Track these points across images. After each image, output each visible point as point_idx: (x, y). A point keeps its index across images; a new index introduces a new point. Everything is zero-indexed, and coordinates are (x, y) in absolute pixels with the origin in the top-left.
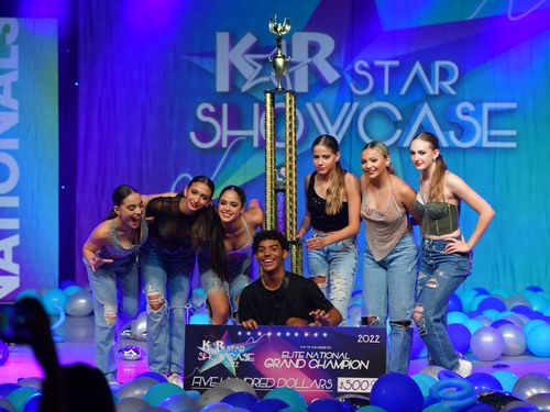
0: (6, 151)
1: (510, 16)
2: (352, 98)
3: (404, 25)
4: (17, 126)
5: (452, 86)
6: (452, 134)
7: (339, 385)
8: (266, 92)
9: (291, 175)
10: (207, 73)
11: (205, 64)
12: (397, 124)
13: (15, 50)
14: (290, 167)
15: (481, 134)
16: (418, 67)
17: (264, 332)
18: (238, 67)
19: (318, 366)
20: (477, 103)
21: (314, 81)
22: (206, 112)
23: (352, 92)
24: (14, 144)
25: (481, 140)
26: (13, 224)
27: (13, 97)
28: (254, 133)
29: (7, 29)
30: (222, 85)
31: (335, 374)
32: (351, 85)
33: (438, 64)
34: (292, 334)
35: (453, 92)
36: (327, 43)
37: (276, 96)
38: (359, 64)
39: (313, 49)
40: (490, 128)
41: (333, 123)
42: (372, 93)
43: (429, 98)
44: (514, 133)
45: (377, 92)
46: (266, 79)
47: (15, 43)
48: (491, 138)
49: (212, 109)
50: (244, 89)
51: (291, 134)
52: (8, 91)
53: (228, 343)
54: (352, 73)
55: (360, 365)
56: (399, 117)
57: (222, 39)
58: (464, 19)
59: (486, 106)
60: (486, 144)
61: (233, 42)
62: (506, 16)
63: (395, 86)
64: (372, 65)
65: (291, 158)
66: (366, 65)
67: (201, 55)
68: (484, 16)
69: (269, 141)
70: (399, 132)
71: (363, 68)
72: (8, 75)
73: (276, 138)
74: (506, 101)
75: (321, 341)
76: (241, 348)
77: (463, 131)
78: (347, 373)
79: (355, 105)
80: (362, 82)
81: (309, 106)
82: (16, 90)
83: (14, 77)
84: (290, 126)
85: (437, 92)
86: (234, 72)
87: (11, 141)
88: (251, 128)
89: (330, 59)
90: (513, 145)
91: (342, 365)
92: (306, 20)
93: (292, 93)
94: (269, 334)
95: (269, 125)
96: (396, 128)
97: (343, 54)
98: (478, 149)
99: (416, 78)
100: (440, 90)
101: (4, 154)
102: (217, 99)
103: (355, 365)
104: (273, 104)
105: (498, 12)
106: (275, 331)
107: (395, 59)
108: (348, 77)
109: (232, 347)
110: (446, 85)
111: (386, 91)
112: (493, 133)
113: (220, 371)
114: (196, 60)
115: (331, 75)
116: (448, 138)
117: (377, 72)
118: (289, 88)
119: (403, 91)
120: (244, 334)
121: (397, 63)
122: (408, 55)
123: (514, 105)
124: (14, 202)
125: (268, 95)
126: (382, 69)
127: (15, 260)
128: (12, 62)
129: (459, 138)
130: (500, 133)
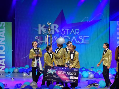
7: (71, 77)
17: (58, 68)
19: (67, 74)
31: (70, 76)
34: (63, 68)
53: (52, 69)
55: (74, 75)
75: (68, 70)
78: (72, 76)
91: (71, 74)
94: (59, 68)
103: (73, 74)
106: (60, 68)
113: (50, 74)
120: (55, 68)
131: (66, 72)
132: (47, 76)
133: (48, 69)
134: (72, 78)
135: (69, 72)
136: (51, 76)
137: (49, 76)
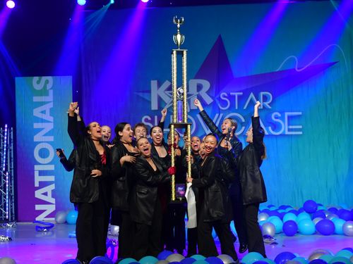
0: (47, 142)
1: (297, 70)
2: (220, 111)
3: (244, 74)
4: (53, 129)
5: (269, 104)
6: (270, 128)
10: (146, 100)
11: (145, 96)
12: (242, 124)
13: (51, 92)
15: (284, 128)
16: (252, 95)
18: (162, 97)
20: (282, 112)
22: (146, 120)
23: (219, 109)
24: (51, 139)
25: (284, 131)
26: (52, 178)
27: (50, 115)
29: (47, 82)
30: (154, 106)
32: (219, 105)
33: (262, 93)
35: (270, 107)
36: (206, 85)
38: (223, 94)
39: (199, 87)
40: (289, 125)
42: (229, 109)
44: (301, 127)
45: (232, 108)
47: (51, 89)
48: (289, 130)
49: (149, 119)
52: (48, 112)
54: (219, 99)
56: (243, 121)
57: (154, 84)
58: (274, 71)
59: (287, 114)
60: (287, 133)
61: (159, 85)
62: (295, 69)
63: (241, 105)
64: (229, 95)
66: (226, 95)
67: (143, 92)
68: (284, 69)
70: (243, 128)
71: (225, 97)
72: (48, 105)
74: (296, 111)
77: (276, 127)
79: (221, 115)
80: (224, 103)
81: (198, 116)
82: (52, 112)
83: (51, 105)
85: (262, 108)
86: (160, 100)
87: (50, 137)
89: (208, 92)
90: (301, 133)
92: (195, 73)
96: (242, 126)
97: (214, 90)
98: (283, 135)
99: (251, 100)
100: (264, 106)
101: (47, 144)
102: (152, 114)
105: (291, 67)
107: (240, 92)
108: (217, 101)
110: (266, 104)
111: (237, 108)
112: (291, 127)
114: (141, 95)
115: (209, 100)
116: (268, 130)
117: (231, 98)
119: (245, 108)
121: (241, 93)
122: (247, 89)
123: (300, 113)
124: (52, 168)
126: (234, 96)
127: (53, 197)
128: (50, 98)
129: (273, 130)
130: (294, 127)
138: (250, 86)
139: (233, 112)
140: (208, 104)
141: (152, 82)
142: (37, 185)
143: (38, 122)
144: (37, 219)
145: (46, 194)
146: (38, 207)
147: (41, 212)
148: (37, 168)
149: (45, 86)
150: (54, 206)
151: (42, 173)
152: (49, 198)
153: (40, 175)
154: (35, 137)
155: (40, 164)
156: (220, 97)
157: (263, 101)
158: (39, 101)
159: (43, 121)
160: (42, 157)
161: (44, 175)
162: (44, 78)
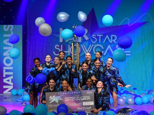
2: (92, 44)
5: (115, 41)
8: (72, 43)
9: (78, 62)
10: (58, 38)
11: (57, 36)
12: (102, 50)
14: (78, 60)
16: (107, 36)
21: (83, 40)
22: (57, 47)
23: (92, 42)
26: (11, 73)
28: (69, 52)
29: (10, 27)
30: (61, 41)
33: (112, 36)
35: (116, 42)
37: (75, 43)
38: (93, 36)
41: (87, 50)
42: (96, 42)
43: (110, 44)
44: (130, 52)
45: (98, 42)
46: (71, 39)
47: (12, 31)
49: (59, 46)
50: (66, 41)
51: (78, 52)
54: (92, 38)
56: (103, 48)
58: (118, 25)
63: (102, 41)
64: (96, 36)
65: (78, 58)
66: (95, 36)
67: (56, 33)
69: (73, 54)
70: (103, 52)
71: (94, 37)
73: (74, 53)
76: (59, 97)
79: (93, 45)
80: (94, 40)
81: (82, 45)
84: (78, 50)
85: (112, 42)
88: (68, 51)
89: (87, 35)
90: (130, 55)
93: (78, 43)
95: (73, 50)
97: (90, 33)
99: (107, 39)
100: (113, 42)
102: (60, 44)
104: (74, 45)
105: (126, 24)
107: (102, 34)
108: (91, 39)
109: (57, 97)
110: (114, 41)
111: (100, 42)
112: (125, 52)
114: (55, 35)
115: (87, 38)
117: (98, 37)
118: (77, 41)
119: (104, 42)
121: (102, 35)
122: (105, 34)
124: (12, 68)
125: (73, 43)
126: (99, 37)
127: (12, 82)
130: (127, 52)
131: (76, 96)
132: (50, 106)
133: (51, 97)
134: (85, 104)
135: (80, 96)
136: (56, 105)
137: (52, 105)
138: (106, 32)
139: (98, 44)
140: (87, 40)
141: (60, 29)
142: (4, 76)
143: (6, 46)
144: (4, 92)
145: (8, 81)
146: (5, 87)
147: (6, 89)
148: (5, 68)
149: (9, 30)
150: (12, 86)
151: (7, 71)
152: (10, 83)
153: (6, 72)
154: (4, 53)
155: (6, 66)
156: (92, 37)
157: (113, 39)
158: (6, 36)
159: (8, 46)
160: (7, 63)
161: (8, 72)
162: (9, 26)
